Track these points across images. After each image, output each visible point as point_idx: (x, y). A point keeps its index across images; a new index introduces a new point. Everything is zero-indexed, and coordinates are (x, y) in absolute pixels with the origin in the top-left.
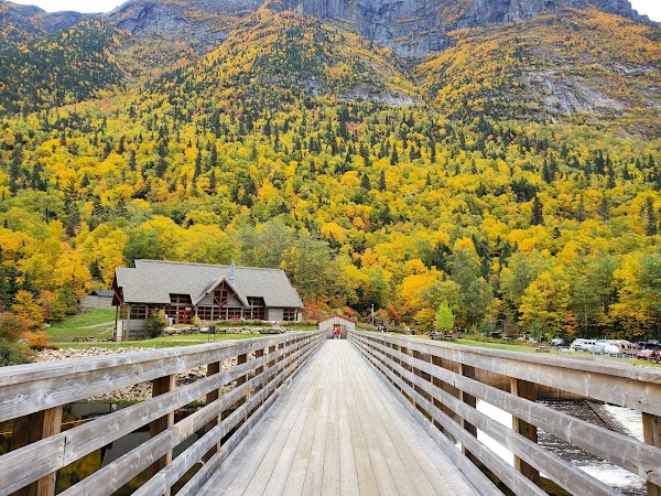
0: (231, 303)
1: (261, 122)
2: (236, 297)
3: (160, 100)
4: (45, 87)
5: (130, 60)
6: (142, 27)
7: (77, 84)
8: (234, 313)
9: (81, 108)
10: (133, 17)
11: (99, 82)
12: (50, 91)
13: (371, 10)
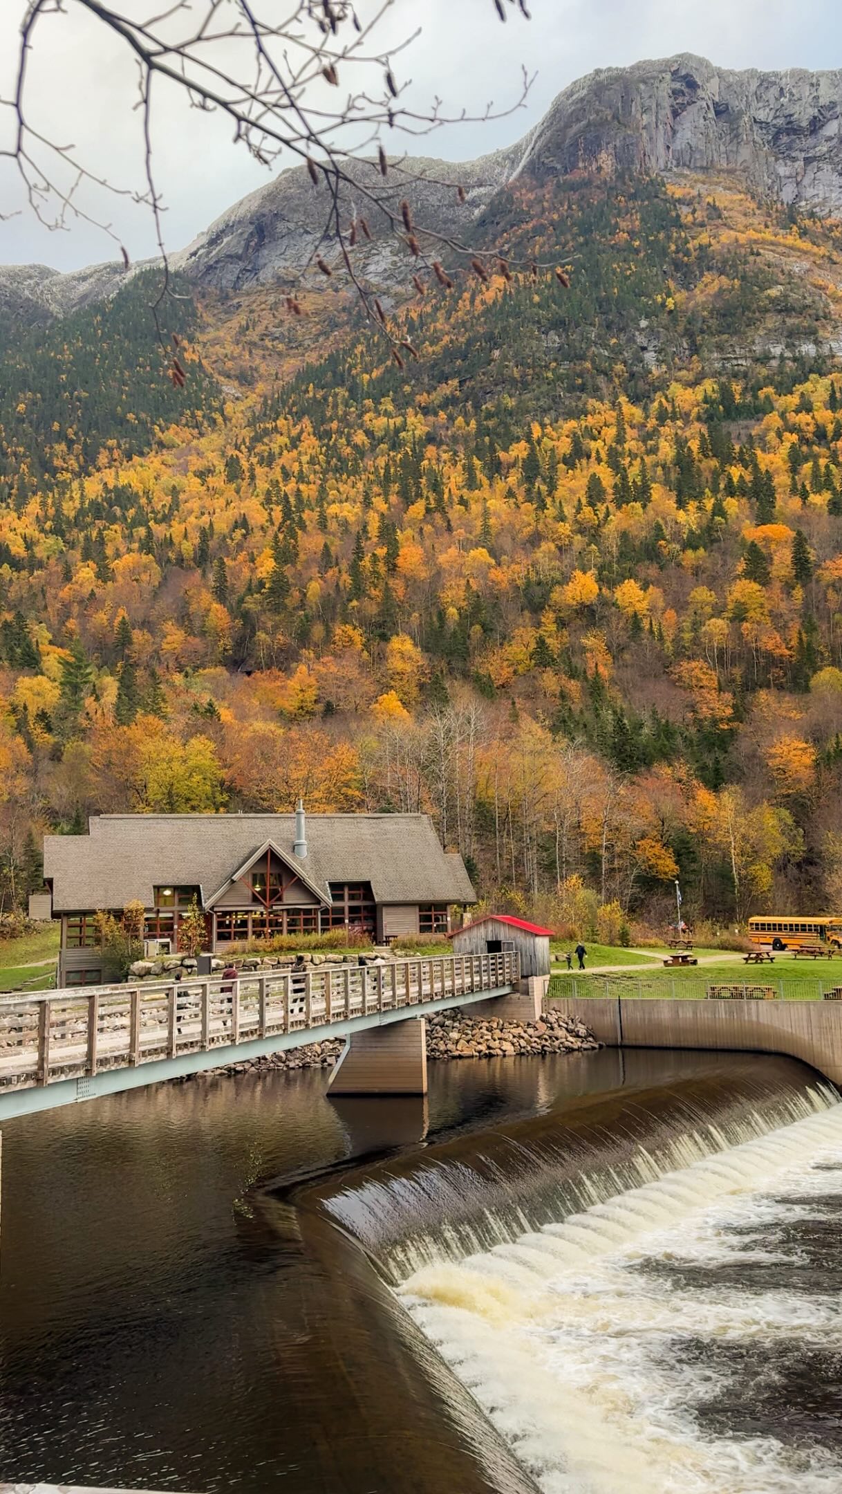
0: (292, 898)
1: (519, 450)
2: (300, 885)
3: (294, 432)
4: (61, 436)
5: (229, 349)
6: (255, 271)
7: (123, 421)
8: (302, 920)
9: (131, 476)
10: (233, 251)
11: (166, 410)
12: (70, 443)
13: (792, 129)
